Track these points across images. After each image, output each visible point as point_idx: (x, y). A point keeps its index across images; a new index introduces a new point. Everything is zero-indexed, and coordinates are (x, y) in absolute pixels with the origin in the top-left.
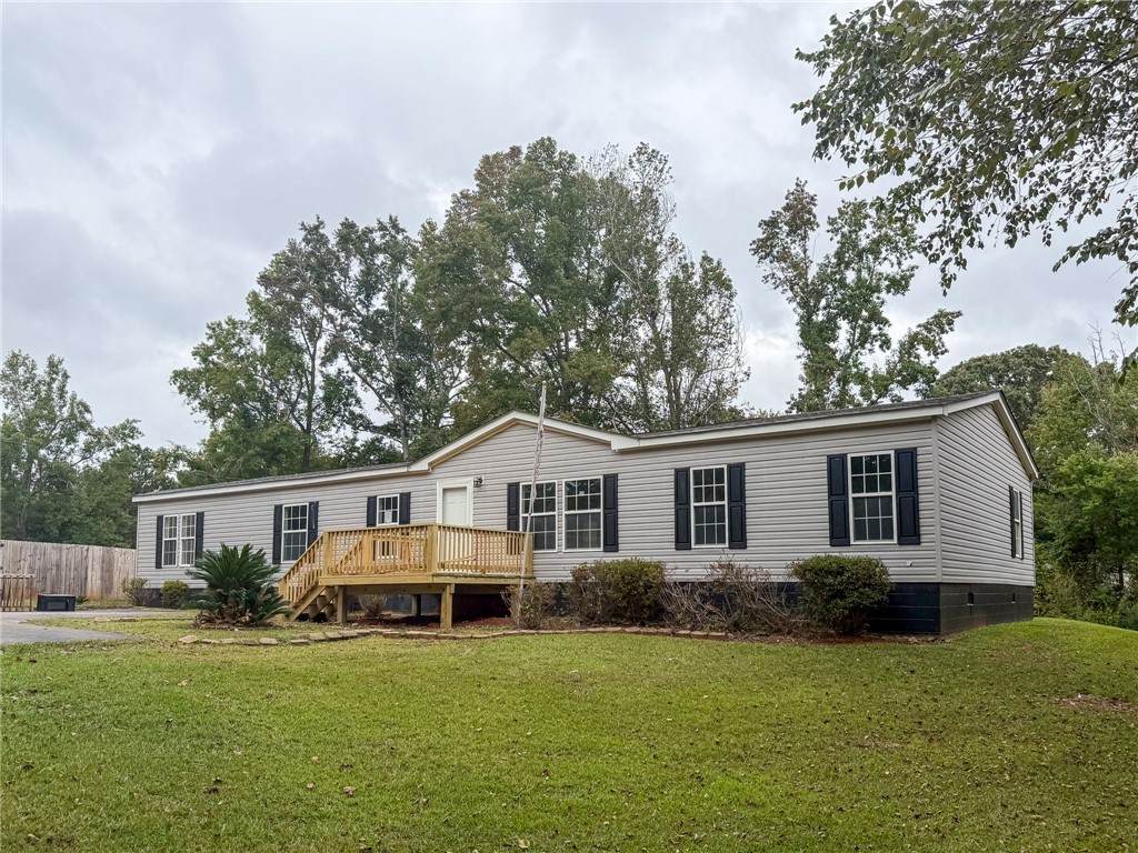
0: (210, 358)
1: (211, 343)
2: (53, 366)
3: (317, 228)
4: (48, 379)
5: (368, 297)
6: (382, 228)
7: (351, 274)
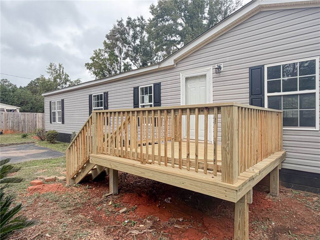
0: (94, 60)
1: (94, 56)
2: (60, 66)
3: (121, 21)
4: (59, 69)
5: (135, 40)
6: (139, 19)
7: (130, 34)
